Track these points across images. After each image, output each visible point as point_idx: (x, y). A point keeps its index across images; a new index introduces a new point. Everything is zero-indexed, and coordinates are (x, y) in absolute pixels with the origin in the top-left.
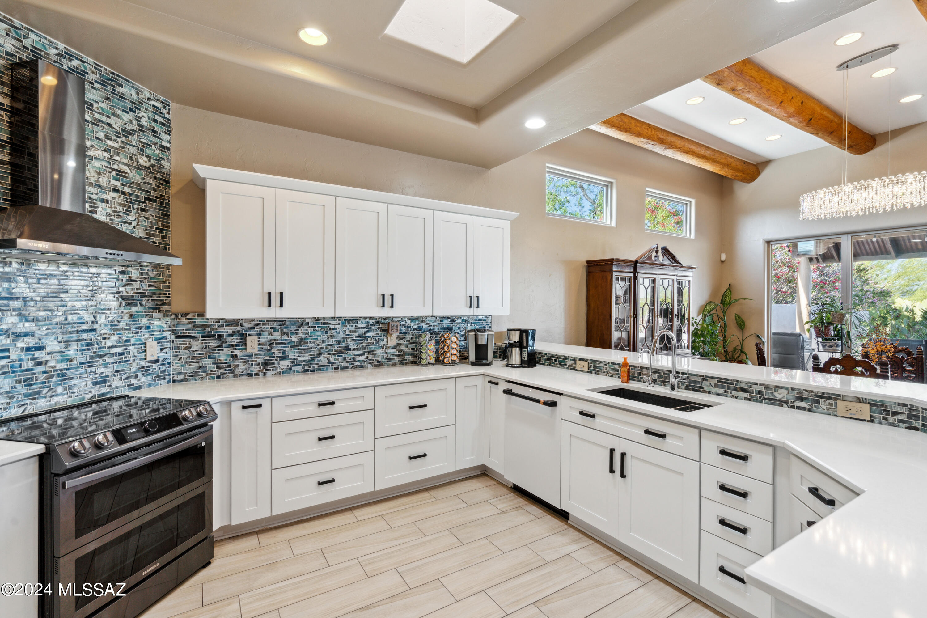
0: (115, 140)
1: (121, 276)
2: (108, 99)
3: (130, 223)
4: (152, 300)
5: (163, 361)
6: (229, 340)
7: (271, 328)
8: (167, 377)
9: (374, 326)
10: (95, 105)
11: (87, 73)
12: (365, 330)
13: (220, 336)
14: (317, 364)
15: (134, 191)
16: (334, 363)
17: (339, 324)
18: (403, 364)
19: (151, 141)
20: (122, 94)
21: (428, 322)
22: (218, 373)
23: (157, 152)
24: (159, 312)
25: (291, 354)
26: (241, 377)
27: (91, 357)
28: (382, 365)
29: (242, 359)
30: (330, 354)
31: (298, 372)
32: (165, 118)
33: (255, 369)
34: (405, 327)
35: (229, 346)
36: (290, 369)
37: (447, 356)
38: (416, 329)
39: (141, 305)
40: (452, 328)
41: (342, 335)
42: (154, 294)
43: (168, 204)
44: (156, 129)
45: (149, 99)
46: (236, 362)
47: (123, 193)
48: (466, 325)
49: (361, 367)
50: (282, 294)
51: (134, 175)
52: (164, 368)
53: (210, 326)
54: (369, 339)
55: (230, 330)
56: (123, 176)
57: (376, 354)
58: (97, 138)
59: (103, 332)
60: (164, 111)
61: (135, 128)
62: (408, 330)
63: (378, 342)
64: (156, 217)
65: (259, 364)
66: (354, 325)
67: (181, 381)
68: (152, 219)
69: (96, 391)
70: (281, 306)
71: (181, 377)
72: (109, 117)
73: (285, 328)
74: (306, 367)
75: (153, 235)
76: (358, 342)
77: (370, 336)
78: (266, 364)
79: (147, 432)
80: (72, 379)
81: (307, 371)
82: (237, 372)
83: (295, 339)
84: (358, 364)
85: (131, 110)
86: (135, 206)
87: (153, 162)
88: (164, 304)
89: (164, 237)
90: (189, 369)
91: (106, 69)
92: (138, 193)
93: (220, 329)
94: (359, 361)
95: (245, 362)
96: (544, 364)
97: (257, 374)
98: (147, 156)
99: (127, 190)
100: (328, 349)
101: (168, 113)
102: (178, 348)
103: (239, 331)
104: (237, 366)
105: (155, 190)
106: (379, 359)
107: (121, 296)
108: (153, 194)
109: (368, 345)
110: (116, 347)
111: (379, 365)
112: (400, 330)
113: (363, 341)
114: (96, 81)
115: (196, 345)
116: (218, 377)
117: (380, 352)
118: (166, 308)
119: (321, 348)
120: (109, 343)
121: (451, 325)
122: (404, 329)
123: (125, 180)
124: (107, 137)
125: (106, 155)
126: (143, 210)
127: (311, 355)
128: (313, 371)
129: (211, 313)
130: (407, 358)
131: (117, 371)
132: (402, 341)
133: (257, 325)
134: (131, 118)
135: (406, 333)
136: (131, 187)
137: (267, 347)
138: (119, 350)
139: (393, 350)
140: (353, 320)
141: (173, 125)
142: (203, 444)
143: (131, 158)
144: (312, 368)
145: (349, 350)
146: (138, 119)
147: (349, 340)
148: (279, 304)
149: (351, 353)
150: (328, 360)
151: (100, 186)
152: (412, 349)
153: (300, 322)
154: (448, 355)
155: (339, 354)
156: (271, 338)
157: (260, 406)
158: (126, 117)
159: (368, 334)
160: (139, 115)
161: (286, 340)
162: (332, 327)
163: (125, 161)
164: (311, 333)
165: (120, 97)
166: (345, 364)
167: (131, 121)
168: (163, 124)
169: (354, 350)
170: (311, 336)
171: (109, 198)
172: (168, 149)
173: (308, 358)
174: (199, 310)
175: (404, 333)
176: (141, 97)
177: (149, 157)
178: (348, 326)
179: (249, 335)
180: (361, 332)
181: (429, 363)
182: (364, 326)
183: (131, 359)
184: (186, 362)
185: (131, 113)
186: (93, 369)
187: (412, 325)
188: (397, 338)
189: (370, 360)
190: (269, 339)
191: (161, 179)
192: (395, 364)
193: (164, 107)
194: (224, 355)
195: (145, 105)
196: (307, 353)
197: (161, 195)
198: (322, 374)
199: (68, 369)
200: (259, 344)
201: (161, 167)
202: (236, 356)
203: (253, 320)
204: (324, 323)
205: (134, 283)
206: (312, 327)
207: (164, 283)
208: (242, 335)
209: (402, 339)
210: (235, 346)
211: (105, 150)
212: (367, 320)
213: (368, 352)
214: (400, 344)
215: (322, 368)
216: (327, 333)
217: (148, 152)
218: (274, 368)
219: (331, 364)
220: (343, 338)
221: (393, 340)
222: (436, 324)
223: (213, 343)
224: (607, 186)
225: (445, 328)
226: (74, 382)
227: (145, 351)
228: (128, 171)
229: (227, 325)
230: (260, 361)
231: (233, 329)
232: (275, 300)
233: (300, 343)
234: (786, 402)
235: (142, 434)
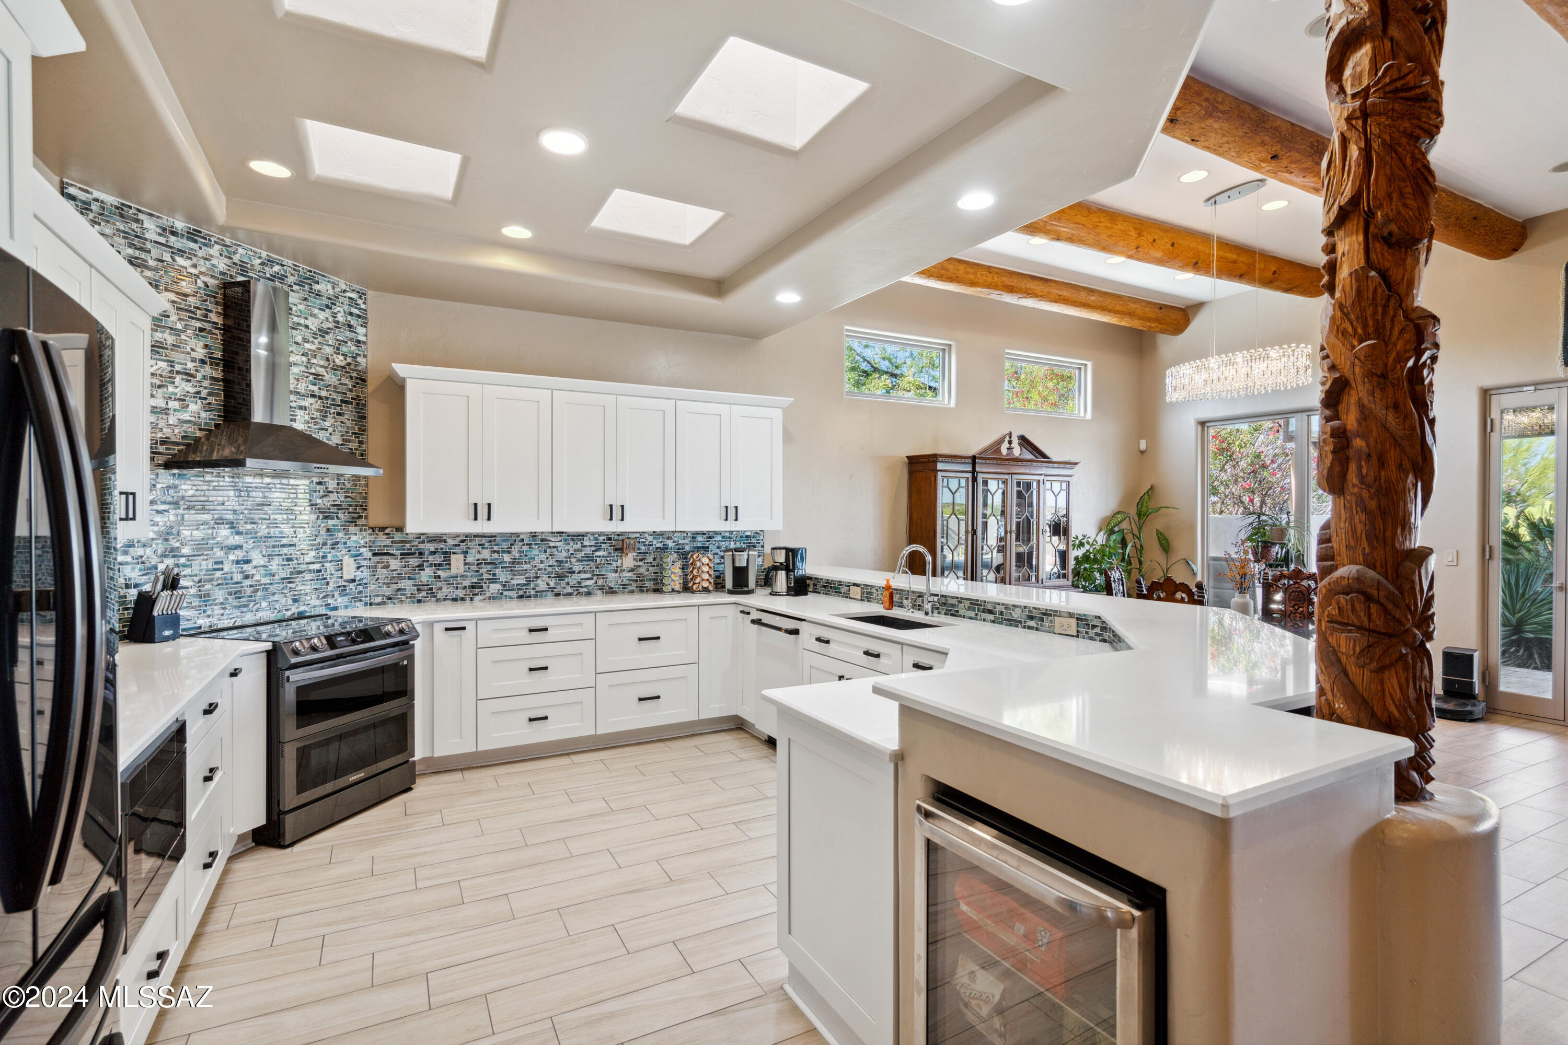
0: (313, 342)
1: (318, 487)
2: (305, 299)
3: (327, 430)
4: (349, 513)
5: (359, 581)
6: (431, 558)
7: (479, 545)
8: (363, 599)
9: (605, 543)
10: (294, 308)
11: (287, 277)
12: (594, 549)
13: (421, 554)
14: (534, 589)
15: (330, 395)
16: (554, 588)
17: (561, 541)
18: (642, 591)
19: (347, 337)
20: (319, 291)
21: (676, 539)
22: (419, 596)
23: (353, 348)
24: (356, 526)
25: (503, 576)
26: (445, 602)
27: (292, 573)
28: (615, 592)
29: (445, 581)
30: (549, 577)
31: (511, 598)
32: (360, 309)
33: (460, 593)
34: (645, 545)
35: (431, 566)
36: (502, 594)
37: (696, 582)
38: (659, 548)
39: (338, 518)
40: (708, 548)
41: (564, 554)
42: (351, 506)
43: (365, 405)
44: (352, 323)
45: (345, 291)
46: (439, 584)
47: (320, 398)
48: (727, 543)
49: (589, 594)
50: (489, 505)
51: (331, 378)
52: (360, 588)
53: (410, 542)
54: (598, 560)
55: (432, 547)
56: (319, 379)
57: (607, 578)
58: (296, 343)
59: (302, 547)
60: (360, 302)
61: (330, 326)
62: (649, 549)
63: (610, 564)
64: (353, 420)
65: (465, 588)
66: (579, 543)
67: (379, 604)
68: (348, 423)
69: (294, 610)
70: (489, 519)
71: (378, 600)
72: (306, 318)
73: (496, 545)
74: (521, 593)
75: (349, 441)
76: (584, 563)
77: (600, 556)
78: (473, 587)
79: (354, 642)
80: (274, 594)
81: (522, 597)
82: (440, 595)
83: (507, 558)
84: (585, 590)
85: (327, 306)
86: (332, 411)
87: (349, 360)
88: (360, 517)
89: (360, 442)
90: (388, 591)
91: (303, 269)
92: (334, 396)
93: (421, 546)
94: (586, 586)
95: (449, 584)
96: (819, 593)
97: (463, 599)
98: (343, 355)
99: (324, 393)
100: (547, 572)
101: (364, 303)
102: (376, 567)
103: (442, 549)
104: (440, 589)
105: (351, 391)
106: (612, 585)
107: (319, 509)
108: (349, 395)
109: (598, 568)
110: (313, 563)
111: (611, 592)
112: (639, 549)
113: (590, 563)
114: (295, 284)
115: (395, 564)
116: (419, 601)
117: (612, 576)
118: (362, 522)
119: (539, 570)
120: (308, 559)
121: (707, 544)
122: (643, 548)
123: (322, 383)
124: (306, 340)
125: (304, 359)
126: (339, 414)
127: (526, 578)
128: (530, 597)
129: (413, 526)
130: (648, 584)
131: (316, 589)
132: (641, 563)
133: (463, 541)
134: (327, 316)
135: (647, 553)
136: (327, 390)
137: (475, 568)
138: (317, 567)
139: (630, 574)
140: (578, 536)
141: (369, 316)
142: (405, 662)
143: (328, 359)
144: (528, 594)
145: (573, 572)
146: (334, 315)
147: (573, 560)
148: (486, 517)
149: (575, 576)
150: (548, 584)
151: (298, 393)
152: (654, 573)
153: (513, 539)
154: (698, 580)
155: (560, 577)
156: (480, 557)
157: (464, 628)
158: (322, 315)
159: (598, 554)
160: (335, 311)
161: (496, 559)
162: (552, 544)
163: (322, 363)
164: (527, 551)
165: (317, 295)
166: (569, 590)
167: (327, 319)
168: (359, 316)
169: (579, 572)
170: (526, 556)
171: (307, 404)
172: (364, 343)
173: (523, 582)
174: (397, 523)
175: (643, 553)
176: (337, 290)
177: (345, 355)
178: (572, 543)
179: (454, 553)
180: (588, 550)
181: (673, 590)
182: (592, 543)
183: (328, 577)
184: (384, 583)
185: (327, 310)
186: (292, 585)
187: (655, 542)
188: (634, 559)
189: (599, 586)
190: (477, 558)
191: (357, 378)
192: (632, 592)
193: (360, 297)
194: (426, 575)
195: (341, 299)
196: (521, 575)
197: (357, 396)
198: (539, 600)
199: (271, 584)
200: (465, 564)
201: (357, 365)
202: (439, 577)
203: (458, 536)
204: (542, 540)
205: (330, 494)
206: (527, 545)
207: (361, 493)
208: (446, 553)
209: (641, 560)
210: (438, 566)
211: (303, 355)
212: (596, 536)
213: (598, 575)
214: (639, 566)
215: (539, 594)
216: (545, 551)
217: (344, 349)
218: (482, 593)
219: (552, 589)
220: (566, 557)
221: (629, 560)
222: (686, 541)
223: (414, 561)
224: (944, 349)
225: (699, 548)
226: (276, 597)
227: (342, 569)
228: (325, 374)
229: (429, 542)
230: (467, 583)
231: (436, 545)
232: (482, 512)
233: (513, 563)
234: (1020, 622)
235: (349, 643)
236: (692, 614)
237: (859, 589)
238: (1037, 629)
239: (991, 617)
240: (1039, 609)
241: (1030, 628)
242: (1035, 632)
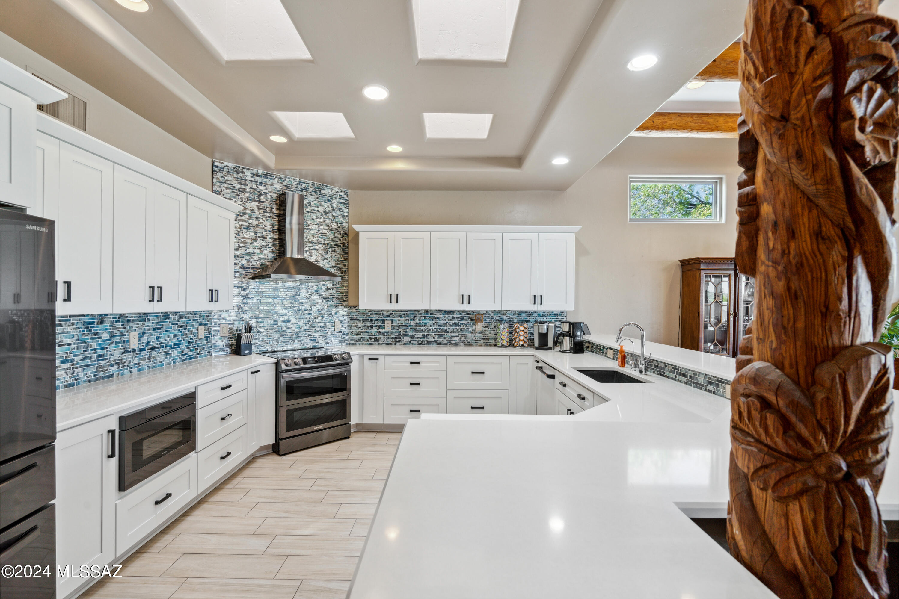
0: (321, 218)
1: (323, 287)
2: (318, 198)
3: (328, 259)
4: (338, 299)
5: (343, 332)
6: (376, 322)
7: (399, 316)
8: (346, 341)
9: (466, 316)
10: (312, 203)
11: (309, 189)
12: (459, 319)
13: (372, 320)
14: (427, 340)
15: (329, 242)
16: (437, 340)
17: (441, 315)
18: (487, 345)
19: (338, 214)
20: (324, 194)
21: (508, 315)
22: (371, 341)
23: (341, 219)
24: (342, 305)
25: (411, 333)
26: (383, 345)
27: (310, 327)
28: (471, 345)
29: (383, 334)
30: (434, 334)
31: (415, 344)
32: (345, 200)
33: (390, 341)
34: (489, 318)
35: (376, 326)
36: (410, 342)
37: (516, 341)
38: (498, 320)
39: (333, 302)
40: (529, 321)
41: (443, 322)
42: (339, 296)
43: (347, 247)
44: (341, 207)
45: (337, 192)
46: (380, 336)
47: (324, 244)
48: (542, 318)
49: (456, 345)
50: (397, 295)
51: (330, 234)
52: (344, 336)
53: (367, 314)
54: (462, 326)
55: (376, 317)
56: (324, 235)
57: (467, 336)
58: (313, 219)
59: (315, 315)
60: (345, 196)
61: (330, 209)
62: (491, 321)
63: (468, 328)
64: (341, 254)
65: (392, 338)
66: (451, 316)
67: (352, 344)
68: (339, 256)
69: (311, 345)
70: (399, 302)
71: (352, 342)
72: (318, 207)
73: (407, 316)
74: (420, 342)
75: (339, 264)
76: (454, 327)
77: (463, 324)
78: (396, 338)
79: (317, 362)
80: (301, 337)
81: (420, 344)
82: (380, 341)
83: (413, 323)
84: (454, 342)
85: (328, 200)
86: (330, 250)
87: (339, 225)
88: (344, 301)
89: (345, 265)
90: (357, 338)
91: (317, 184)
92: (331, 243)
93: (372, 316)
94: (454, 340)
95: (384, 336)
97: (391, 344)
98: (336, 223)
99: (326, 242)
100: (433, 331)
101: (347, 197)
102: (351, 325)
103: (381, 317)
104: (380, 338)
105: (340, 240)
106: (469, 340)
107: (323, 297)
108: (339, 242)
109: (461, 330)
110: (320, 323)
111: (469, 344)
112: (486, 320)
113: (457, 327)
114: (313, 191)
115: (360, 324)
116: (371, 344)
117: (469, 335)
118: (346, 303)
119: (429, 330)
120: (317, 321)
121: (528, 318)
122: (488, 320)
123: (325, 237)
124: (317, 218)
125: (317, 226)
126: (334, 252)
127: (423, 334)
128: (424, 344)
129: (361, 307)
130: (491, 341)
131: (321, 335)
132: (487, 329)
133: (391, 314)
134: (328, 205)
135: (490, 323)
136: (328, 240)
137: (397, 328)
138: (322, 325)
139: (480, 335)
140: (451, 312)
141: (350, 203)
142: (346, 374)
143: (328, 226)
144: (423, 343)
145: (448, 332)
146: (332, 204)
147: (448, 325)
148: (397, 301)
149: (449, 334)
150: (434, 338)
151: (314, 243)
152: (495, 335)
153: (415, 313)
154: (517, 340)
155: (440, 335)
156: (399, 322)
157: (377, 359)
158: (326, 205)
159: (461, 322)
160: (333, 202)
161: (407, 324)
162: (436, 316)
163: (326, 227)
164: (423, 320)
165: (324, 195)
166: (446, 342)
167: (328, 206)
168: (345, 204)
169: (451, 332)
170: (422, 322)
171: (318, 248)
172: (347, 216)
173: (421, 336)
174: (354, 304)
175: (488, 323)
176: (333, 192)
177: (337, 223)
178: (447, 316)
179: (387, 320)
180: (456, 320)
181: (503, 345)
182: (459, 316)
183: (328, 330)
184: (355, 334)
185: (328, 202)
186: (310, 333)
187: (495, 316)
188: (482, 326)
189: (462, 340)
190: (398, 323)
191: (343, 233)
192: (481, 345)
193: (345, 194)
194: (374, 331)
195: (335, 196)
196: (420, 333)
197: (343, 242)
198: (429, 347)
199: (300, 332)
200: (392, 326)
201: (343, 227)
202: (380, 332)
203: (389, 311)
204: (431, 314)
205: (329, 290)
206: (423, 316)
207: (345, 289)
208: (383, 320)
209: (486, 327)
210: (379, 326)
211: (316, 224)
212: (461, 312)
213: (461, 334)
214: (486, 330)
215: (429, 343)
216: (433, 320)
217: (337, 220)
218: (400, 341)
219: (436, 341)
220: (444, 324)
221: (479, 327)
222: (514, 316)
223: (368, 324)
224: (717, 182)
225: (523, 320)
226: (302, 338)
227: (334, 326)
228: (327, 232)
229: (375, 314)
230: (393, 336)
231: (378, 316)
232: (394, 299)
233: (416, 326)
234: (703, 386)
235: (314, 362)
236: (505, 360)
237: (611, 351)
238: (714, 393)
239: (684, 379)
240: (716, 377)
241: (709, 391)
242: (712, 395)
